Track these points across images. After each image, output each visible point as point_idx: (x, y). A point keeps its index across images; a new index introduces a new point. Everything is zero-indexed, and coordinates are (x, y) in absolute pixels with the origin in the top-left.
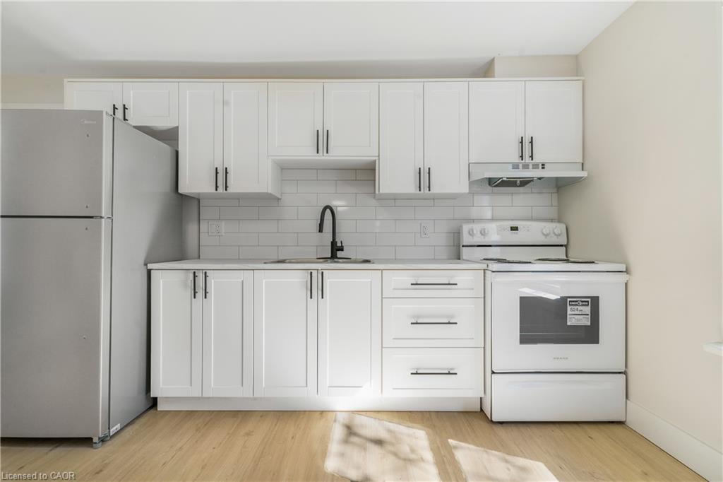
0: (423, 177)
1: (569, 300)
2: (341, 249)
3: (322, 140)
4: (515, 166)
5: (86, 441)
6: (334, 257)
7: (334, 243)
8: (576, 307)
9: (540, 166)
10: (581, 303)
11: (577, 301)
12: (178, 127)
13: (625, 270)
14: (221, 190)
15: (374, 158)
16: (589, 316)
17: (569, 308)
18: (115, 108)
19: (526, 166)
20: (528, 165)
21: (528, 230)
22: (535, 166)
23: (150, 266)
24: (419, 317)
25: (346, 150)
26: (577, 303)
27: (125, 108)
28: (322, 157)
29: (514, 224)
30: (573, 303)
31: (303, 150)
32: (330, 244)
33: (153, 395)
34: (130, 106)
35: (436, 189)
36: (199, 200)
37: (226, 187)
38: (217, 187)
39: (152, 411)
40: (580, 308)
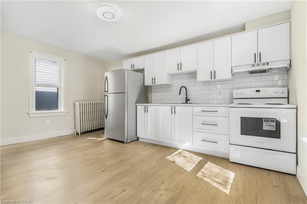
0: (213, 74)
1: (264, 119)
2: (189, 100)
3: (180, 66)
4: (253, 66)
5: (123, 142)
6: (186, 103)
7: (186, 98)
8: (268, 123)
9: (266, 64)
10: (270, 121)
11: (268, 120)
12: (144, 68)
13: (296, 108)
14: (154, 84)
15: (196, 70)
16: (275, 127)
17: (264, 123)
18: (132, 65)
19: (258, 65)
20: (260, 64)
21: (265, 91)
22: (263, 64)
23: (136, 104)
24: (205, 122)
25: (186, 68)
26: (268, 121)
27: (134, 65)
28: (180, 71)
29: (258, 89)
30: (267, 121)
31: (175, 70)
32: (185, 99)
33: (137, 136)
34: (135, 64)
35: (217, 78)
36: (151, 87)
37: (155, 83)
38: (153, 83)
39: (138, 141)
40: (269, 123)
